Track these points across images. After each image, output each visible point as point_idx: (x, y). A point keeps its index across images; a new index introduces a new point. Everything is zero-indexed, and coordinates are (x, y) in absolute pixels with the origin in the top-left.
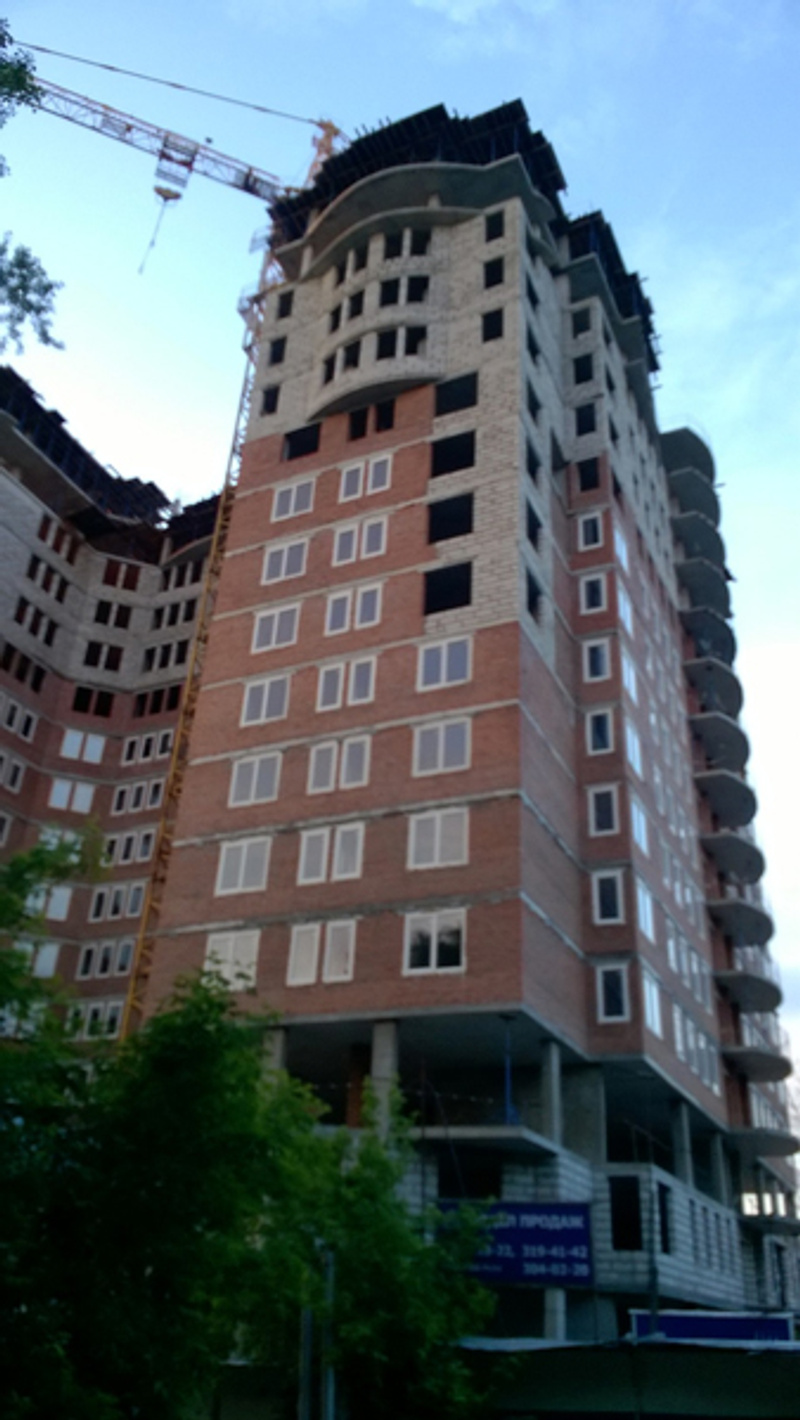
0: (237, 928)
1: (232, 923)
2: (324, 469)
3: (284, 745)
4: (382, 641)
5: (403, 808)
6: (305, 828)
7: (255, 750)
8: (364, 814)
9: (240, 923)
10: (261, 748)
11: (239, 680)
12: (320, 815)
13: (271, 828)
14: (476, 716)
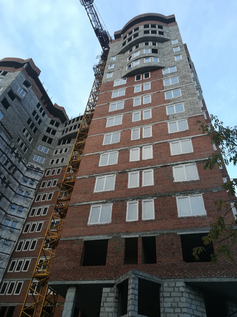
0: (103, 203)
1: (101, 201)
2: (128, 87)
3: (120, 149)
4: (153, 122)
5: (169, 164)
6: (129, 171)
7: (108, 151)
8: (153, 166)
9: (105, 201)
10: (111, 150)
11: (102, 134)
12: (135, 168)
13: (116, 172)
14: (193, 139)
